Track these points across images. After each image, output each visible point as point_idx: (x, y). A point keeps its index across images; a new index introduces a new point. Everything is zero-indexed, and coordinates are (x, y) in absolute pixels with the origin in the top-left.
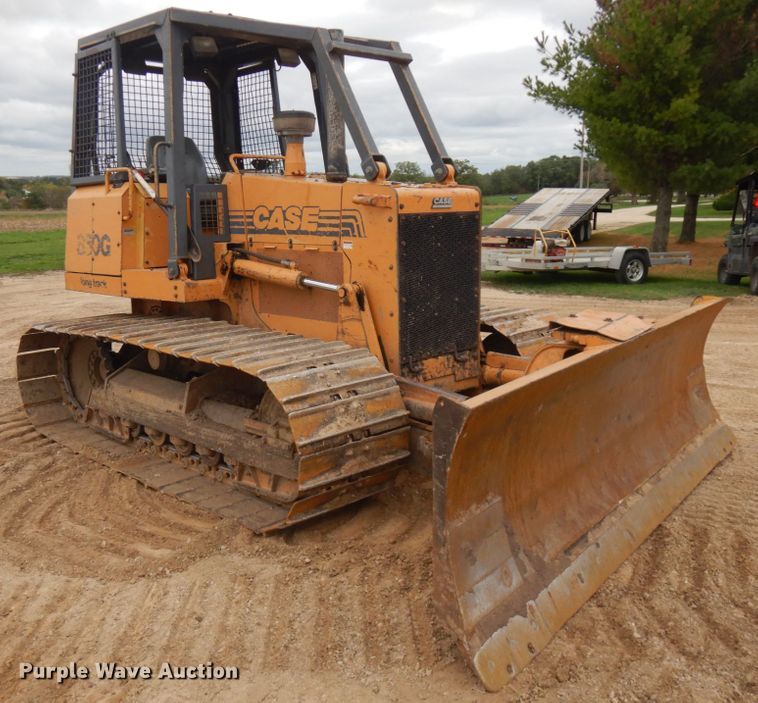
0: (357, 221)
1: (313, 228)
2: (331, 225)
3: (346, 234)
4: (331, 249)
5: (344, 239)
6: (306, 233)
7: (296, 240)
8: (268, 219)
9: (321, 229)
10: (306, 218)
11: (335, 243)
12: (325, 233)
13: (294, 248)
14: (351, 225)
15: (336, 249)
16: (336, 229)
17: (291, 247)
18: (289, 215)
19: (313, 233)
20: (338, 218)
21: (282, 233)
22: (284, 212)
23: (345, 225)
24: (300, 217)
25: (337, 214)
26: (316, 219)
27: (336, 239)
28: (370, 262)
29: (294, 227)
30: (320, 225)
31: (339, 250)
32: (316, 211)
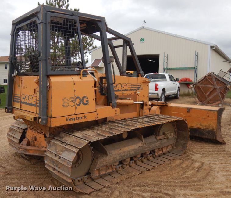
0: (141, 86)
1: (130, 89)
2: (134, 88)
3: (138, 89)
4: (134, 94)
5: (138, 91)
6: (128, 90)
7: (124, 92)
8: (116, 87)
9: (132, 89)
10: (128, 86)
11: (135, 92)
12: (133, 90)
13: (124, 95)
14: (139, 87)
15: (135, 94)
16: (135, 89)
17: (123, 94)
18: (122, 86)
19: (129, 90)
20: (136, 86)
21: (120, 91)
22: (121, 85)
23: (138, 87)
24: (126, 86)
25: (136, 85)
26: (130, 86)
27: (136, 91)
28: (143, 96)
29: (124, 89)
30: (131, 88)
31: (136, 94)
32: (130, 84)
